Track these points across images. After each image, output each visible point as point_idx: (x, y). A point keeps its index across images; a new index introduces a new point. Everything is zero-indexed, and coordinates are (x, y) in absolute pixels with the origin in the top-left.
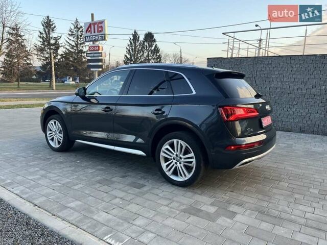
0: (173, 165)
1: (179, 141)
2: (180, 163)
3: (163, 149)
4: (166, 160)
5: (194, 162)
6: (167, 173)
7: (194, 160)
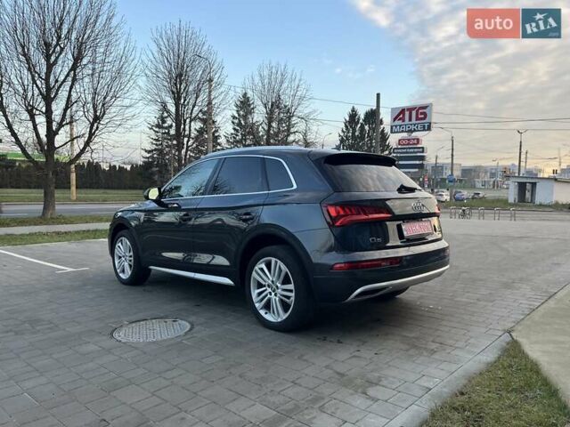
0: (267, 295)
1: (279, 262)
2: (276, 295)
3: (256, 268)
4: (260, 285)
5: (293, 299)
6: (257, 305)
7: (293, 294)
